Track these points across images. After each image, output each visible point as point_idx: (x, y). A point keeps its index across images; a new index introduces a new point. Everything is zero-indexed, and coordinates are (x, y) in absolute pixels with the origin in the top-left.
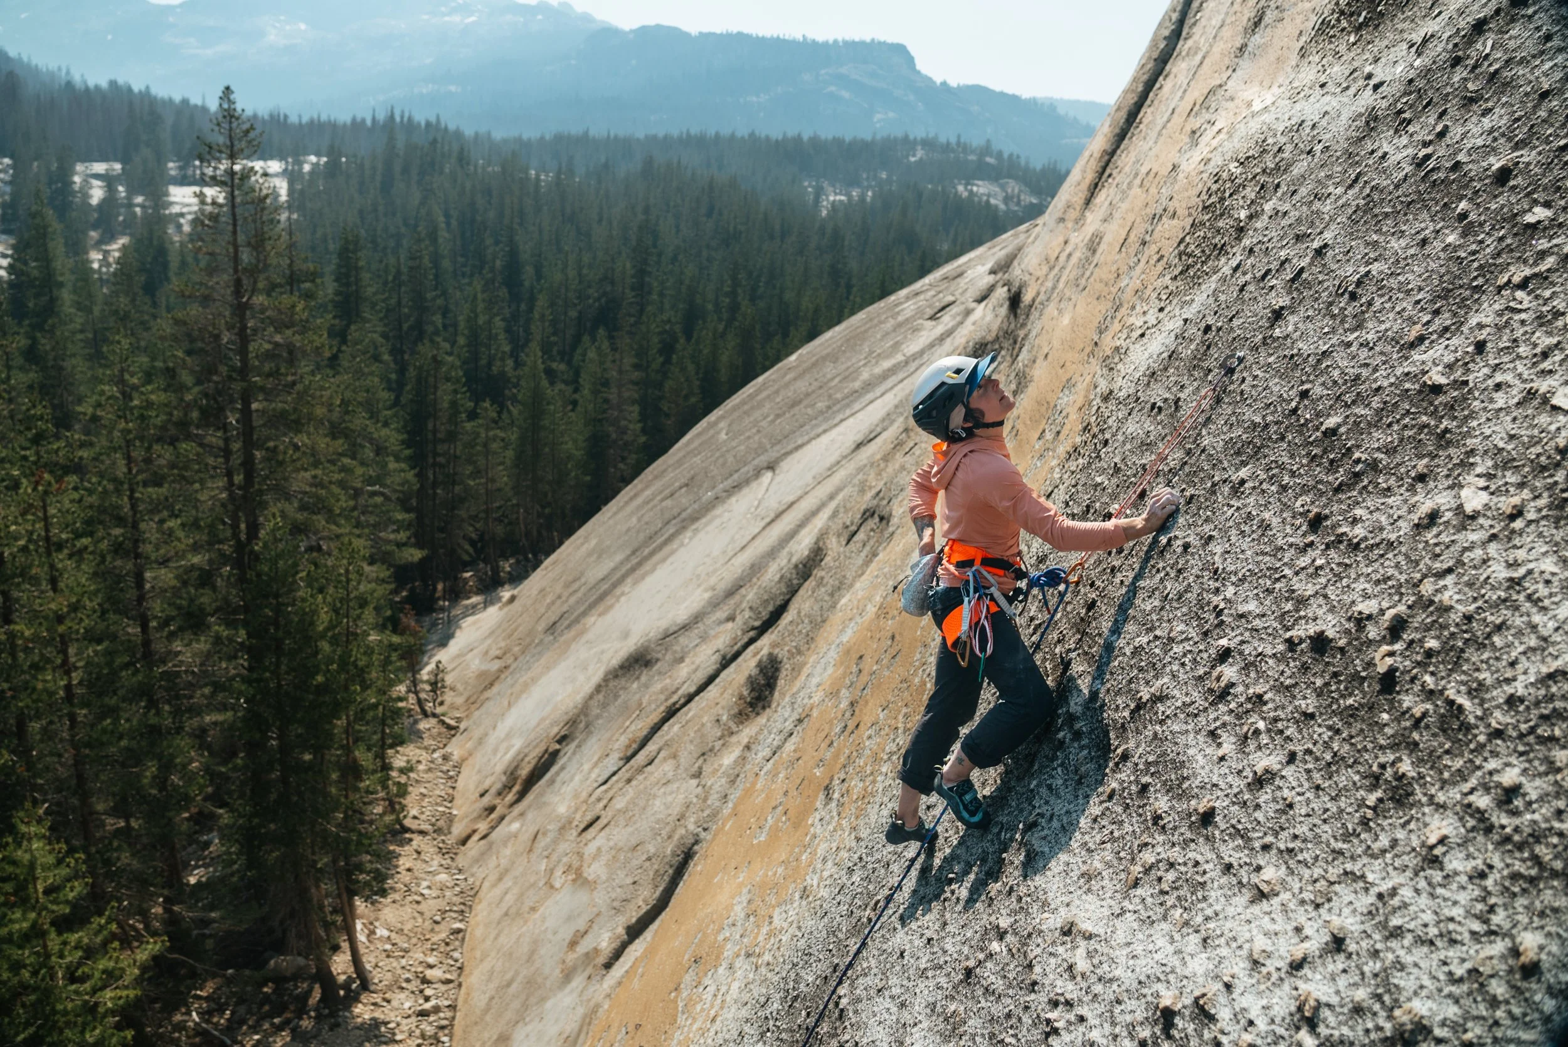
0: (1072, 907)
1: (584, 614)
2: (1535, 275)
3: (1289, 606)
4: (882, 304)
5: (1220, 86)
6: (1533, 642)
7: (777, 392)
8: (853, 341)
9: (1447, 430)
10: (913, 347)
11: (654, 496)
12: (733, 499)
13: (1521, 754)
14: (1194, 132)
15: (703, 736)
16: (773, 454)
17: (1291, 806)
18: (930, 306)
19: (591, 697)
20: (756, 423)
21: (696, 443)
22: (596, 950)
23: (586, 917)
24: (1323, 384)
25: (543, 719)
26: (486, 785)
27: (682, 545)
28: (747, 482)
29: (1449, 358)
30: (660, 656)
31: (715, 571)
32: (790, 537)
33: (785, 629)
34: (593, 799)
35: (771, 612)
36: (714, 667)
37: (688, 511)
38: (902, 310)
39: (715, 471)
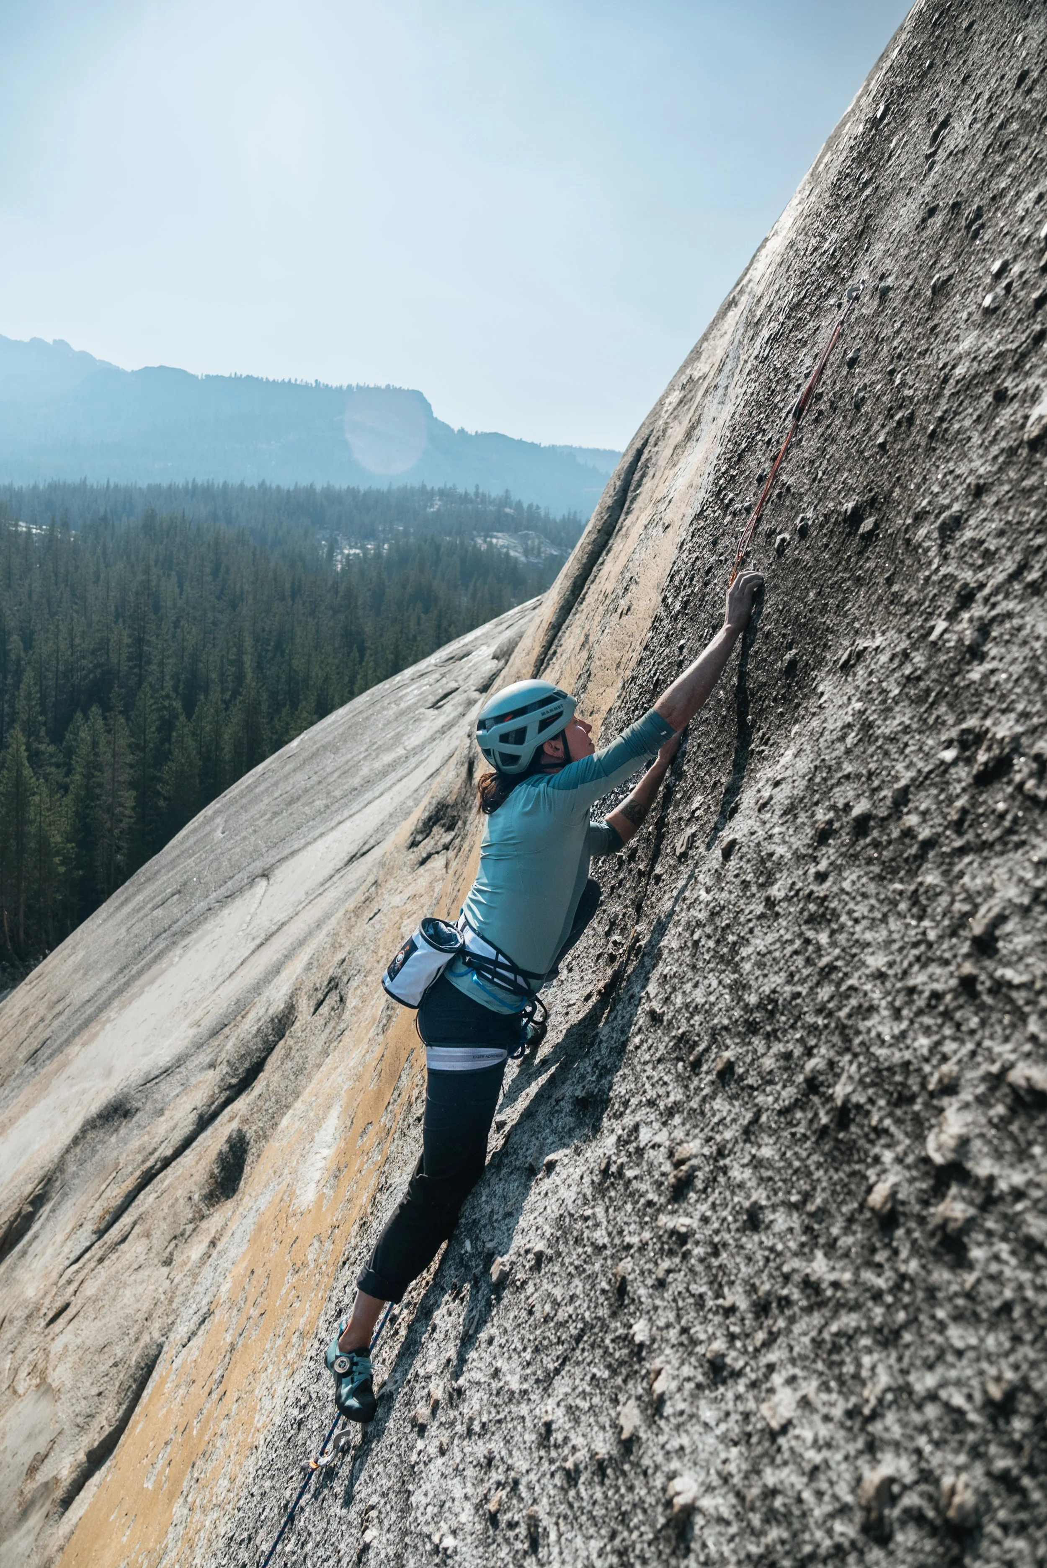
1: (68, 1042)
4: (386, 685)
7: (276, 784)
8: (354, 729)
10: (413, 740)
11: (145, 902)
12: (226, 911)
15: (175, 1215)
16: (269, 860)
18: (433, 693)
19: (68, 1151)
20: (254, 819)
21: (192, 841)
22: (56, 1480)
23: (47, 1436)
25: (17, 1173)
27: (171, 964)
28: (241, 890)
30: (139, 1104)
31: (202, 1002)
32: (276, 970)
33: (255, 1103)
34: (63, 1281)
35: (248, 1070)
36: (191, 1128)
37: (180, 923)
38: (406, 695)
39: (208, 876)
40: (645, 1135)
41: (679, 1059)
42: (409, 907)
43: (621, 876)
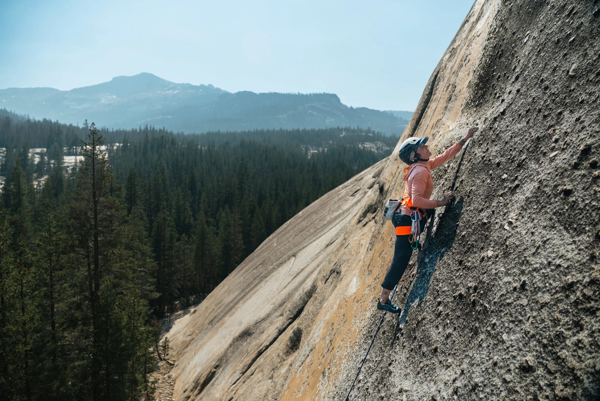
0: (402, 385)
1: (224, 316)
2: (504, 193)
3: (454, 287)
4: (333, 191)
5: (441, 119)
6: (499, 288)
7: (295, 226)
8: (323, 206)
9: (487, 235)
10: (345, 207)
11: (249, 268)
12: (280, 269)
13: (496, 316)
14: (433, 135)
15: (273, 362)
16: (295, 250)
17: (454, 342)
18: (351, 191)
19: (228, 349)
20: (288, 238)
21: (265, 247)
24: (462, 222)
25: (209, 359)
26: (186, 387)
27: (261, 287)
28: (285, 262)
29: (487, 215)
30: (254, 331)
31: (274, 297)
32: (304, 281)
33: (303, 318)
34: (230, 390)
35: (298, 311)
36: (276, 334)
37: (263, 274)
38: (341, 193)
39: (272, 258)
42: (362, 237)
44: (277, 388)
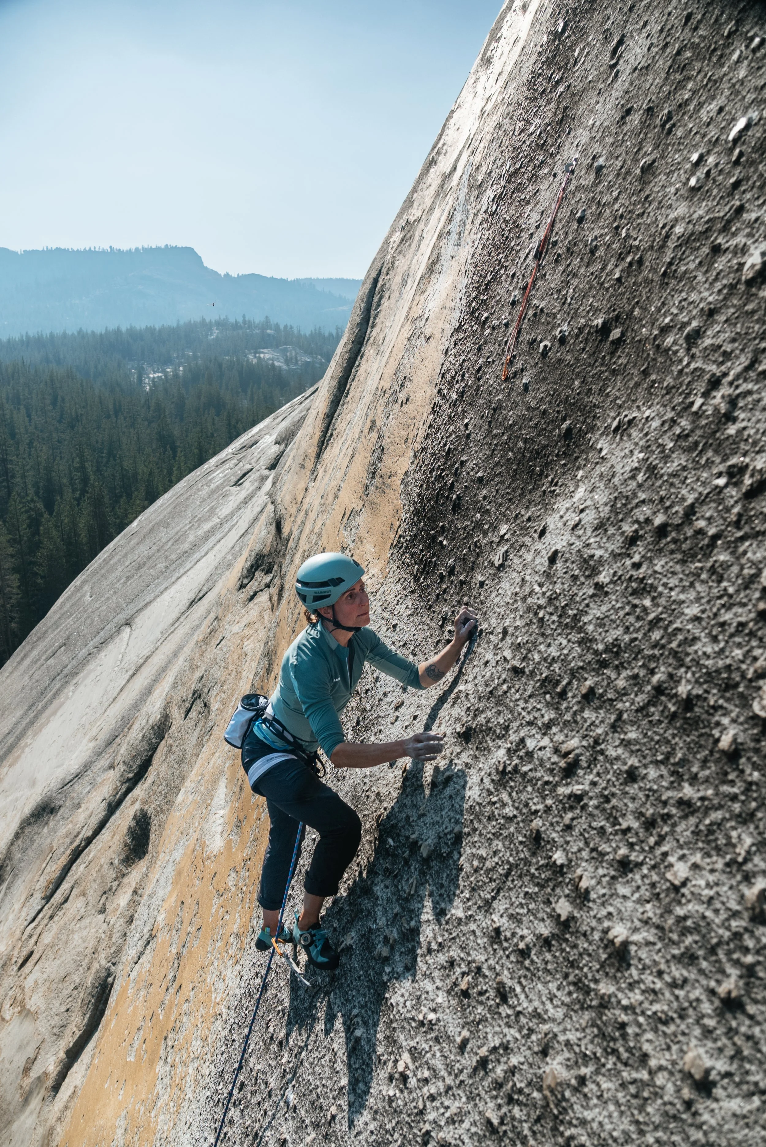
4: (197, 472)
7: (125, 556)
8: (177, 510)
10: (224, 511)
11: (40, 656)
12: (103, 654)
16: (130, 611)
18: (234, 474)
19: (12, 844)
20: (112, 584)
21: (68, 605)
22: (46, 1074)
23: (33, 1045)
27: (67, 698)
28: (111, 637)
30: (61, 802)
31: (95, 720)
32: (148, 691)
33: (150, 788)
34: (25, 936)
35: (140, 766)
36: (104, 814)
37: (69, 667)
38: (213, 478)
39: (85, 630)
40: (531, 744)
41: (545, 693)
42: (247, 632)
43: (444, 586)
44: (113, 940)
